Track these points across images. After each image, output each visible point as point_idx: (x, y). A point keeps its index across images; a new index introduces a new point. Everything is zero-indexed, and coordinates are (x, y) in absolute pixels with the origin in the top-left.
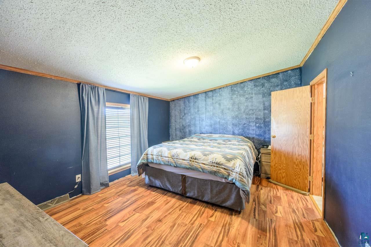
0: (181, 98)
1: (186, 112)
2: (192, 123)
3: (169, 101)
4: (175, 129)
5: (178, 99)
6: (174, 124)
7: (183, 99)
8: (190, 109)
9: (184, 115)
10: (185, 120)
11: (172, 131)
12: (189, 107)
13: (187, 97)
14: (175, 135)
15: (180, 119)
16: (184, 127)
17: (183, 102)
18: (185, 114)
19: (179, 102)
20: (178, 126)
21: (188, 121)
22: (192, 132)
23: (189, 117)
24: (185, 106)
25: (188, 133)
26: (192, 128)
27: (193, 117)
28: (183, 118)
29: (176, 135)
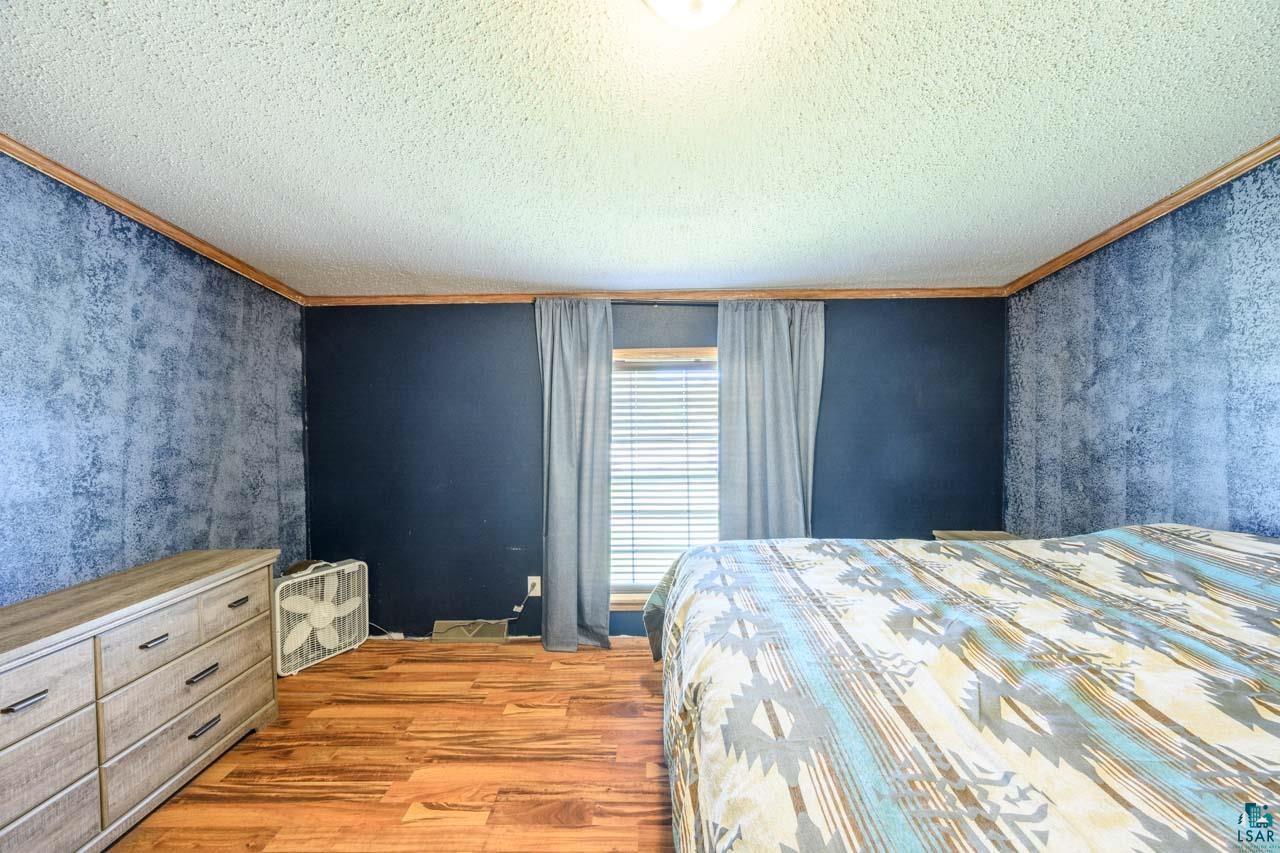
0: (1079, 261)
1: (1107, 349)
2: (1161, 427)
3: (1005, 294)
4: (1034, 464)
5: (1056, 273)
6: (1027, 436)
7: (1092, 264)
8: (1140, 325)
9: (1096, 373)
10: (1100, 407)
11: (1019, 478)
12: (1138, 307)
13: (1121, 240)
14: (1033, 501)
15: (1065, 405)
16: (1097, 460)
17: (1091, 283)
18: (1101, 367)
19: (1064, 290)
20: (1052, 450)
21: (1120, 414)
22: (1156, 500)
23: (1135, 389)
24: (1104, 307)
25: (1120, 502)
26: (1160, 474)
27: (1164, 385)
28: (1092, 392)
29: (1039, 505)
